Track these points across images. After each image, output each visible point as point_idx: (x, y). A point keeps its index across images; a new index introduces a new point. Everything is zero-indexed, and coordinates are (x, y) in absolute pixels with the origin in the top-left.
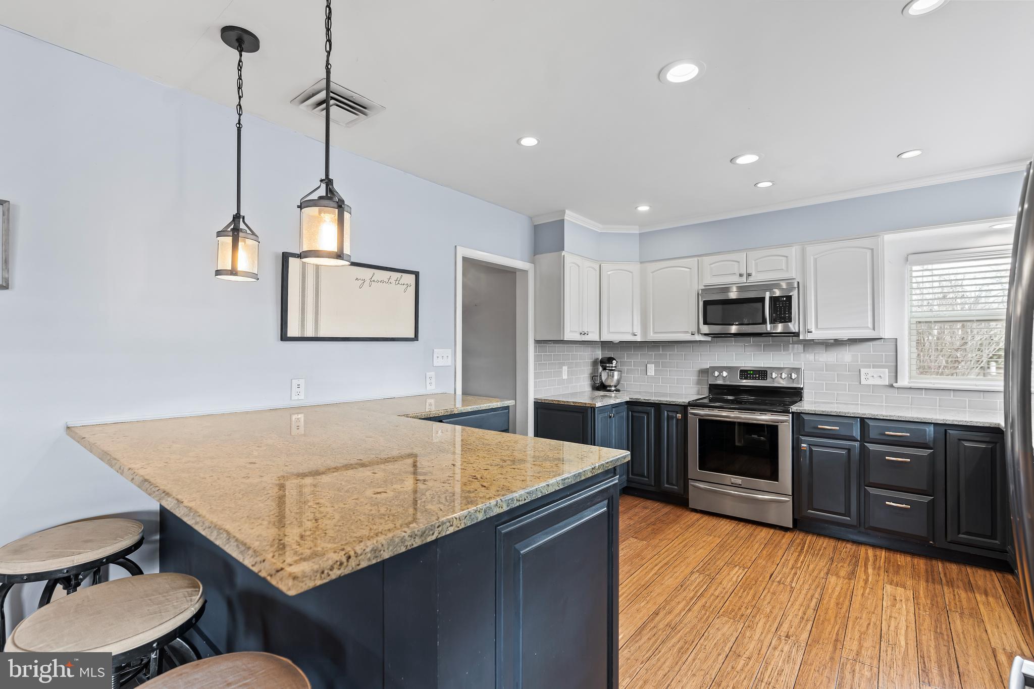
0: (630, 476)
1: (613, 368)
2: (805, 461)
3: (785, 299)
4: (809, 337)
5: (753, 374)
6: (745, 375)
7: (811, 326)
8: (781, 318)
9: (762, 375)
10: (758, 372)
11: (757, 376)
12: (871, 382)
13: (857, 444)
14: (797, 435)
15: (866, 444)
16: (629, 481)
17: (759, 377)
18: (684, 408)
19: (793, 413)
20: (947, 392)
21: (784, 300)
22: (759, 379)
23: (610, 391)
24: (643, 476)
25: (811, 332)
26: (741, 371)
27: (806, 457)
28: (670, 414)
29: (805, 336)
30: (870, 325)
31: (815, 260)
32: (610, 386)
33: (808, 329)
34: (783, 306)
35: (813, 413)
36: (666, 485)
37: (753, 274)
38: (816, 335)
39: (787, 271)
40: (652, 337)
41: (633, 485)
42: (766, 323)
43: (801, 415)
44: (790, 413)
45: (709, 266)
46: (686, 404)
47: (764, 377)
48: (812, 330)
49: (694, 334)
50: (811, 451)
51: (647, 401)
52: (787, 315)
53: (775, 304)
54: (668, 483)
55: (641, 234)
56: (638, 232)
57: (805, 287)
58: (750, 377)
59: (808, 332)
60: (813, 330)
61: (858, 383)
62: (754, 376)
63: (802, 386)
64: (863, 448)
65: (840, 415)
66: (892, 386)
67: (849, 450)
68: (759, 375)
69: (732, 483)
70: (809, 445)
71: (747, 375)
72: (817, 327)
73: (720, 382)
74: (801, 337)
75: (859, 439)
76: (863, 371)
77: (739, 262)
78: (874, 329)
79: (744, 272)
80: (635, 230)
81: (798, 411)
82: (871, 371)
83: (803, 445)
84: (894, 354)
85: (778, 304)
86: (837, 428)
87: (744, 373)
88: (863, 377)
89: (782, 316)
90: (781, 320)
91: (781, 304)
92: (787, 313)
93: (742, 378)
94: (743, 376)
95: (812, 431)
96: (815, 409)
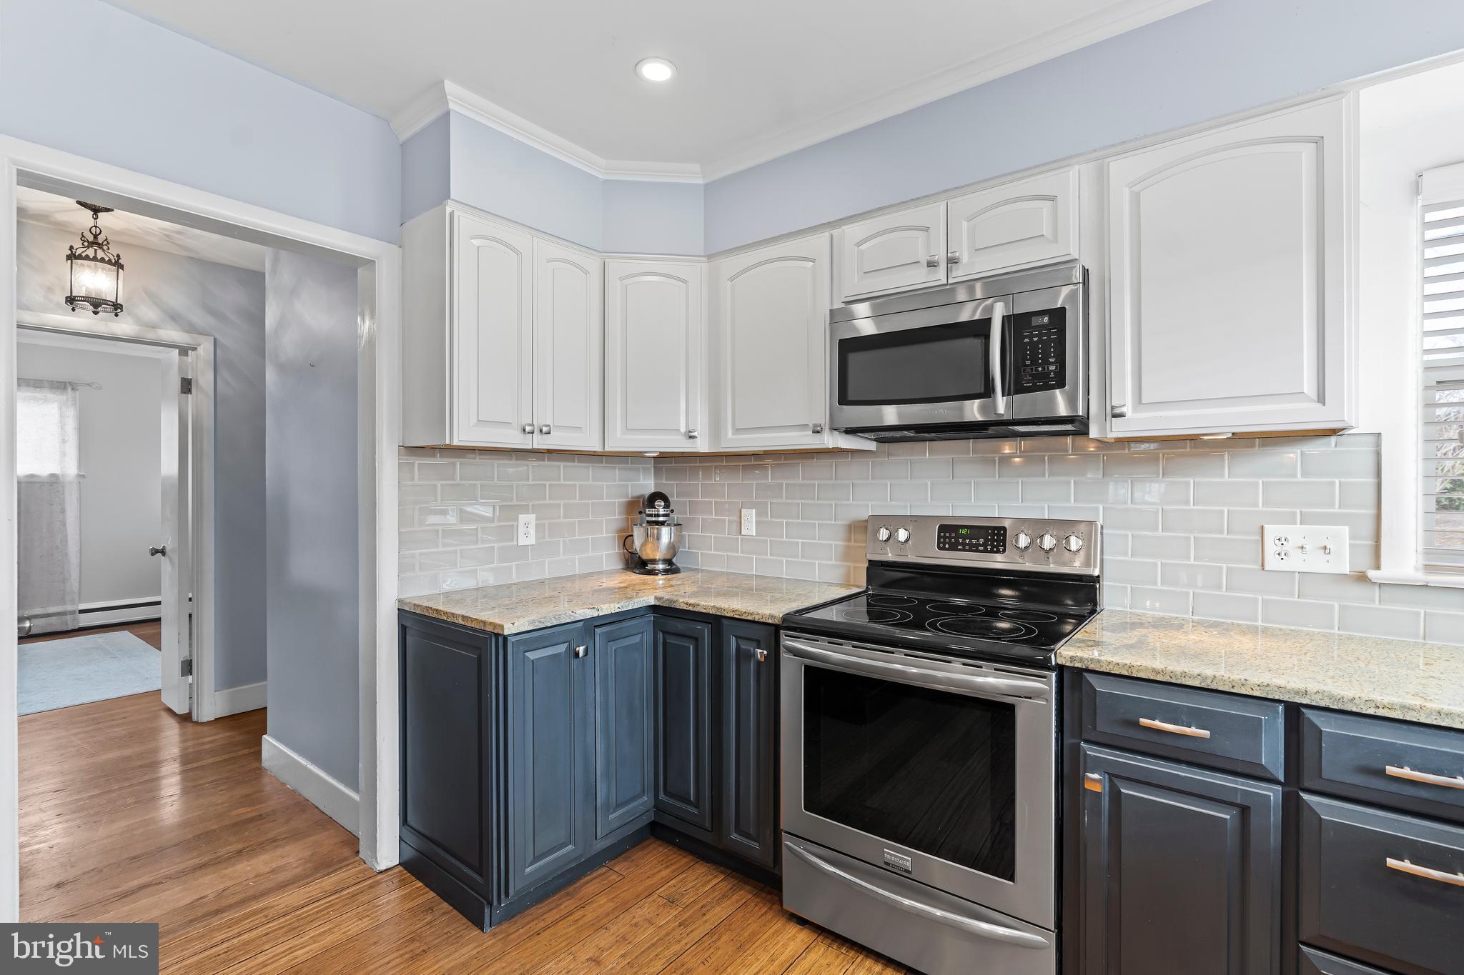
0: (662, 796)
1: (661, 519)
2: (1095, 826)
3: (1046, 320)
4: (1118, 430)
5: (970, 537)
6: (950, 538)
7: (1123, 396)
8: (1036, 376)
9: (993, 540)
10: (983, 533)
11: (982, 541)
12: (1295, 563)
13: (1273, 793)
14: (1073, 736)
15: (1305, 796)
16: (659, 807)
17: (985, 545)
18: (772, 632)
19: (1061, 669)
21: (1043, 327)
22: (985, 551)
23: (652, 572)
24: (687, 801)
25: (1121, 415)
26: (943, 528)
27: (1099, 814)
28: (744, 646)
29: (1103, 428)
30: (1309, 387)
31: (1136, 199)
32: (654, 561)
33: (1113, 408)
34: (1040, 341)
35: (1126, 673)
36: (734, 836)
37: (965, 259)
38: (1136, 422)
39: (1055, 240)
40: (733, 442)
41: (667, 821)
42: (994, 391)
43: (1085, 674)
44: (1050, 669)
45: (856, 248)
46: (776, 622)
47: (997, 547)
48: (1124, 410)
49: (818, 432)
50: (1116, 796)
51: (691, 608)
52: (1052, 368)
53: (1018, 337)
54: (738, 831)
55: (708, 187)
56: (701, 181)
57: (1105, 283)
58: (964, 544)
59: (1114, 416)
60: (1127, 410)
61: (1258, 567)
62: (974, 541)
63: (1096, 573)
64: (1292, 808)
65: (1213, 686)
66: (1362, 578)
67: (1244, 811)
68: (986, 540)
69: (886, 863)
70: (1111, 775)
71: (957, 538)
72: (1140, 402)
73: (890, 556)
74: (1094, 432)
75: (1281, 778)
76: (1272, 531)
77: (926, 229)
78: (1321, 399)
79: (941, 256)
80: (693, 175)
81: (1078, 665)
82: (1295, 533)
83: (1090, 775)
84: (1371, 480)
85: (1026, 337)
86: (1206, 733)
87: (947, 534)
88: (1271, 548)
89: (1038, 371)
90: (1035, 384)
91: (1036, 336)
92: (1052, 360)
93: (944, 545)
94: (947, 541)
95: (1119, 730)
96: (1128, 662)
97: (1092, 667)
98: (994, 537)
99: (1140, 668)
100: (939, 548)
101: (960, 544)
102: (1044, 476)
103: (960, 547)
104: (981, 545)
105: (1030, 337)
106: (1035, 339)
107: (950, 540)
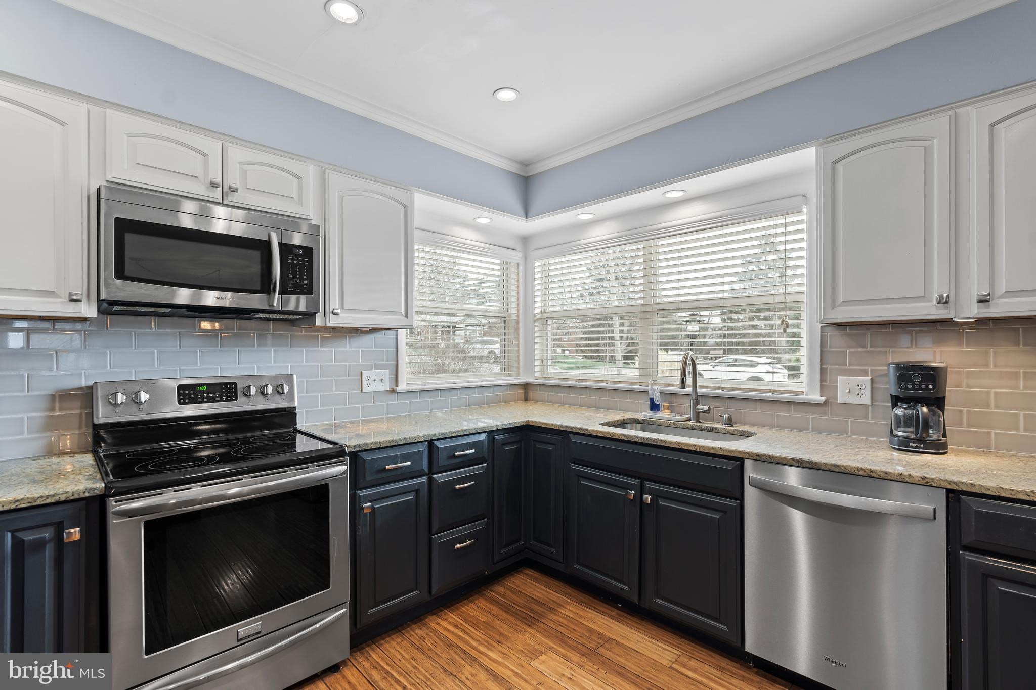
2: (365, 531)
3: (300, 252)
5: (208, 392)
6: (189, 394)
8: (296, 285)
9: (226, 393)
10: (218, 388)
11: (217, 394)
12: (372, 387)
13: (425, 480)
14: (352, 490)
15: (433, 476)
17: (220, 397)
18: (89, 506)
20: (435, 393)
21: (300, 256)
22: (221, 401)
25: (337, 314)
26: (182, 387)
27: (366, 525)
29: (323, 320)
30: (403, 310)
31: (342, 199)
33: (328, 309)
34: (299, 264)
35: (378, 447)
37: (239, 191)
39: (300, 204)
42: (274, 292)
43: (359, 454)
44: (347, 455)
46: (98, 492)
47: (230, 397)
48: (334, 311)
49: (77, 300)
50: (373, 510)
52: (307, 282)
53: (285, 258)
57: (326, 238)
58: (202, 398)
59: (329, 313)
60: (339, 311)
61: (360, 391)
62: (211, 395)
63: (296, 405)
66: (393, 391)
67: (417, 492)
68: (221, 393)
69: (240, 640)
70: (373, 500)
71: (195, 394)
72: (342, 307)
74: (319, 322)
75: (428, 472)
76: (366, 373)
77: (205, 155)
78: (406, 316)
81: (357, 449)
82: (372, 373)
83: (365, 505)
84: (395, 350)
85: (290, 259)
86: (409, 463)
87: (187, 392)
88: (365, 382)
89: (297, 282)
90: (295, 290)
91: (295, 260)
92: (305, 277)
93: (184, 401)
94: (187, 397)
95: (376, 476)
96: (379, 441)
97: (364, 448)
98: (228, 390)
99: (384, 442)
100: (179, 403)
101: (199, 398)
102: (254, 346)
103: (199, 400)
104: (217, 397)
105: (293, 260)
106: (295, 262)
107: (189, 396)
